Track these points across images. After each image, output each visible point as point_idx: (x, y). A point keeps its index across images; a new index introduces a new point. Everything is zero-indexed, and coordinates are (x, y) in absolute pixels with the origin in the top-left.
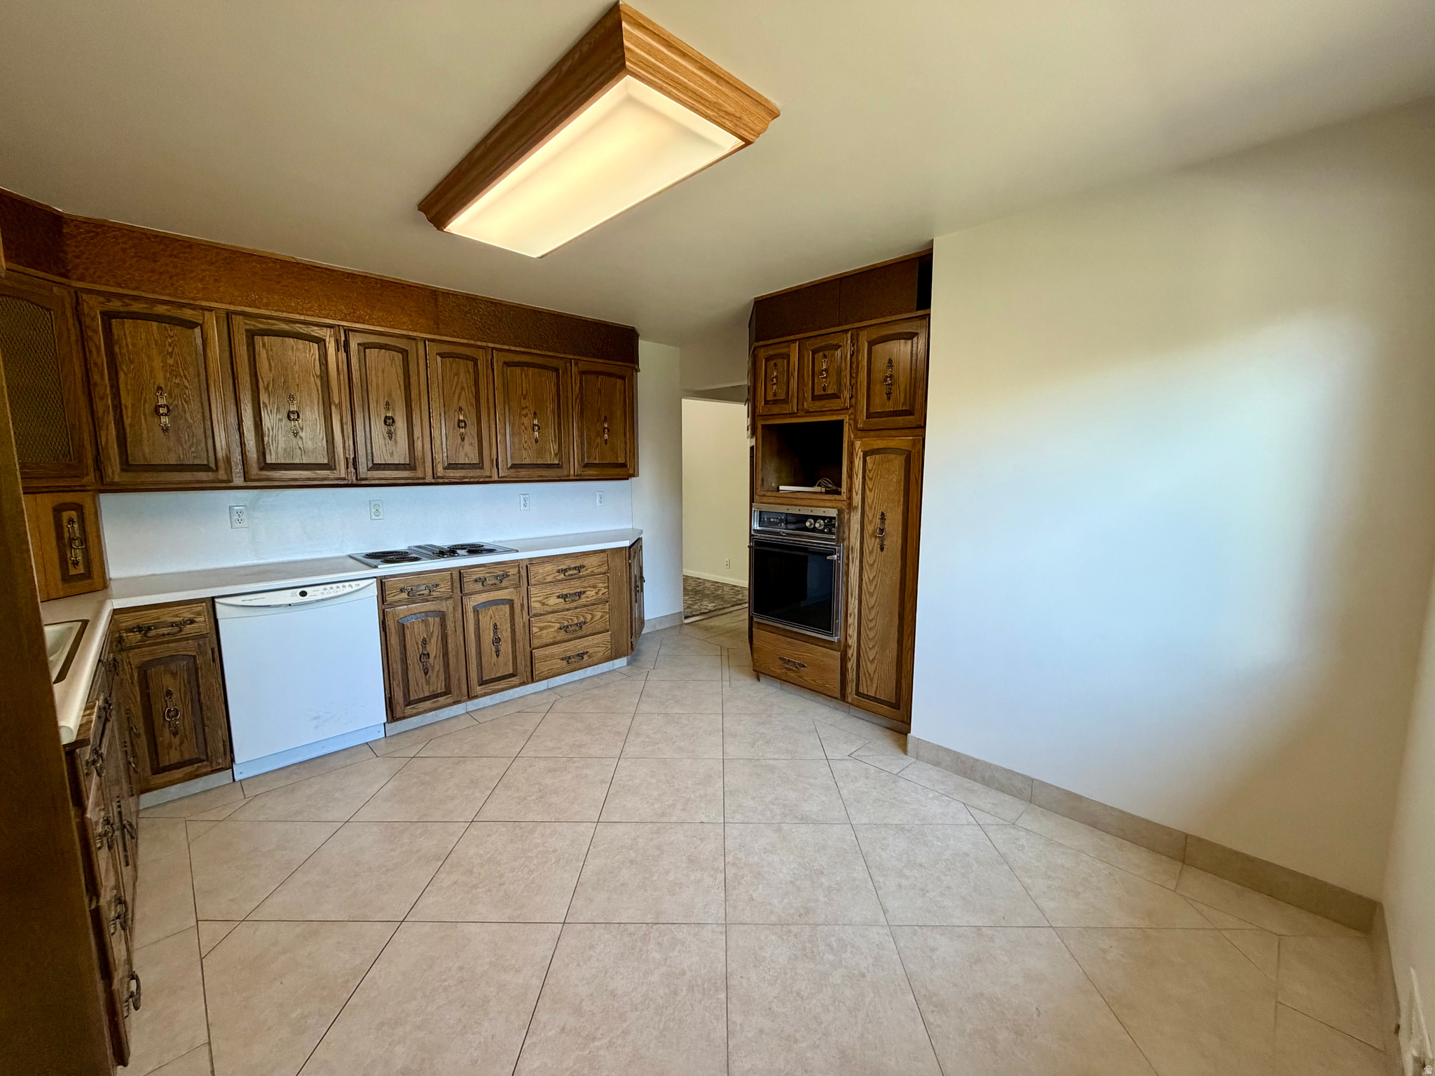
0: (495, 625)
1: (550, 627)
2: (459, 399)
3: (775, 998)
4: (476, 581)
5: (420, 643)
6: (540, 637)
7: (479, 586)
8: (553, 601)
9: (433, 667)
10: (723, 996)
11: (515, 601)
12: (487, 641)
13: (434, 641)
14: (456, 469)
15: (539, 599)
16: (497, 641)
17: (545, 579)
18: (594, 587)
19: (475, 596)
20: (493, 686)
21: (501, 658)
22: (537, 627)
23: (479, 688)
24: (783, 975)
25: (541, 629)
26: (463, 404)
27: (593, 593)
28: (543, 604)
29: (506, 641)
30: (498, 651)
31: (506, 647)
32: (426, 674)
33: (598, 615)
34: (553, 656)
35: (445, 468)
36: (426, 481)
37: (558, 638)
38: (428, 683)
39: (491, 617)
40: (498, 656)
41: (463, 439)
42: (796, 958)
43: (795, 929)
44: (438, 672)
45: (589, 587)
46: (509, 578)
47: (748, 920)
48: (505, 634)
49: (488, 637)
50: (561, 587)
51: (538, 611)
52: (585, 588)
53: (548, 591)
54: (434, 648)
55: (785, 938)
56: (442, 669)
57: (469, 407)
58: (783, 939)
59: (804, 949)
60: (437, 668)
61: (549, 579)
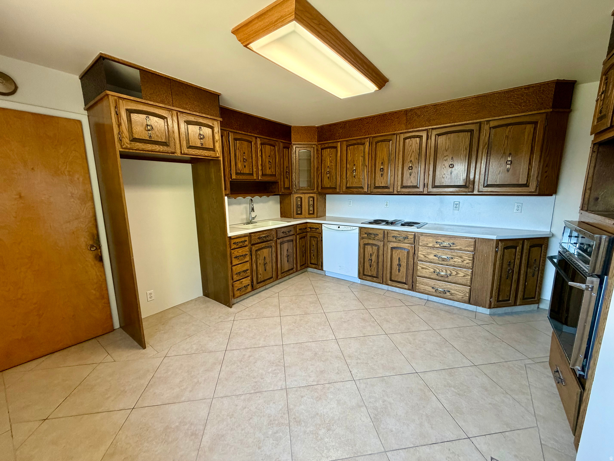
0: (399, 258)
1: (428, 269)
2: (411, 157)
3: (250, 409)
4: (393, 237)
5: (369, 255)
6: (421, 272)
7: (394, 240)
8: (431, 257)
9: (373, 265)
10: (252, 392)
11: (410, 251)
12: (395, 264)
13: (374, 255)
14: (406, 188)
15: (424, 253)
16: (399, 265)
17: (428, 245)
18: (461, 257)
19: (392, 243)
20: (396, 284)
21: (400, 273)
22: (420, 267)
23: (390, 282)
24: (260, 412)
25: (423, 268)
26: (412, 159)
27: (460, 261)
28: (425, 257)
29: (403, 267)
30: (399, 270)
31: (403, 269)
32: (370, 267)
33: (461, 274)
34: (427, 285)
35: (401, 188)
36: (394, 193)
37: (432, 277)
38: (371, 270)
39: (398, 254)
40: (399, 272)
41: (410, 175)
42: (269, 417)
43: (286, 416)
44: (375, 268)
45: (457, 256)
46: (408, 239)
47: (289, 396)
48: (404, 264)
49: (395, 262)
50: (437, 251)
51: (422, 259)
52: (454, 256)
53: (429, 251)
54: (374, 258)
55: (281, 412)
56: (376, 267)
57: (415, 159)
58: (279, 411)
59: (275, 420)
60: (374, 266)
61: (431, 245)
